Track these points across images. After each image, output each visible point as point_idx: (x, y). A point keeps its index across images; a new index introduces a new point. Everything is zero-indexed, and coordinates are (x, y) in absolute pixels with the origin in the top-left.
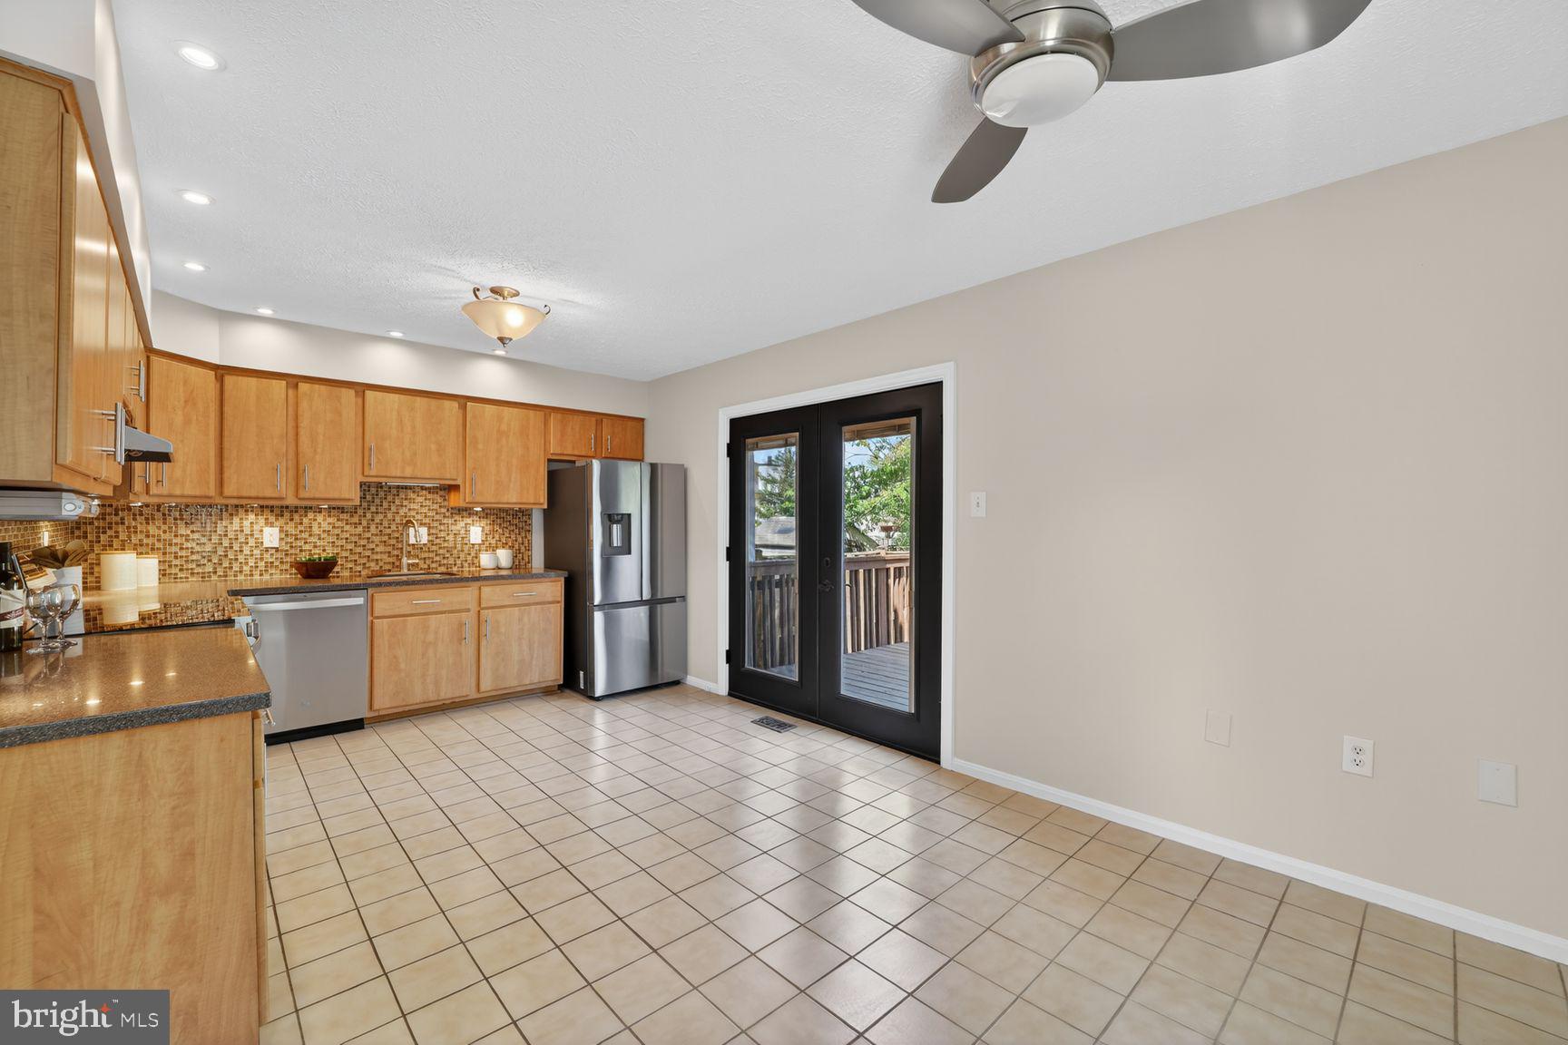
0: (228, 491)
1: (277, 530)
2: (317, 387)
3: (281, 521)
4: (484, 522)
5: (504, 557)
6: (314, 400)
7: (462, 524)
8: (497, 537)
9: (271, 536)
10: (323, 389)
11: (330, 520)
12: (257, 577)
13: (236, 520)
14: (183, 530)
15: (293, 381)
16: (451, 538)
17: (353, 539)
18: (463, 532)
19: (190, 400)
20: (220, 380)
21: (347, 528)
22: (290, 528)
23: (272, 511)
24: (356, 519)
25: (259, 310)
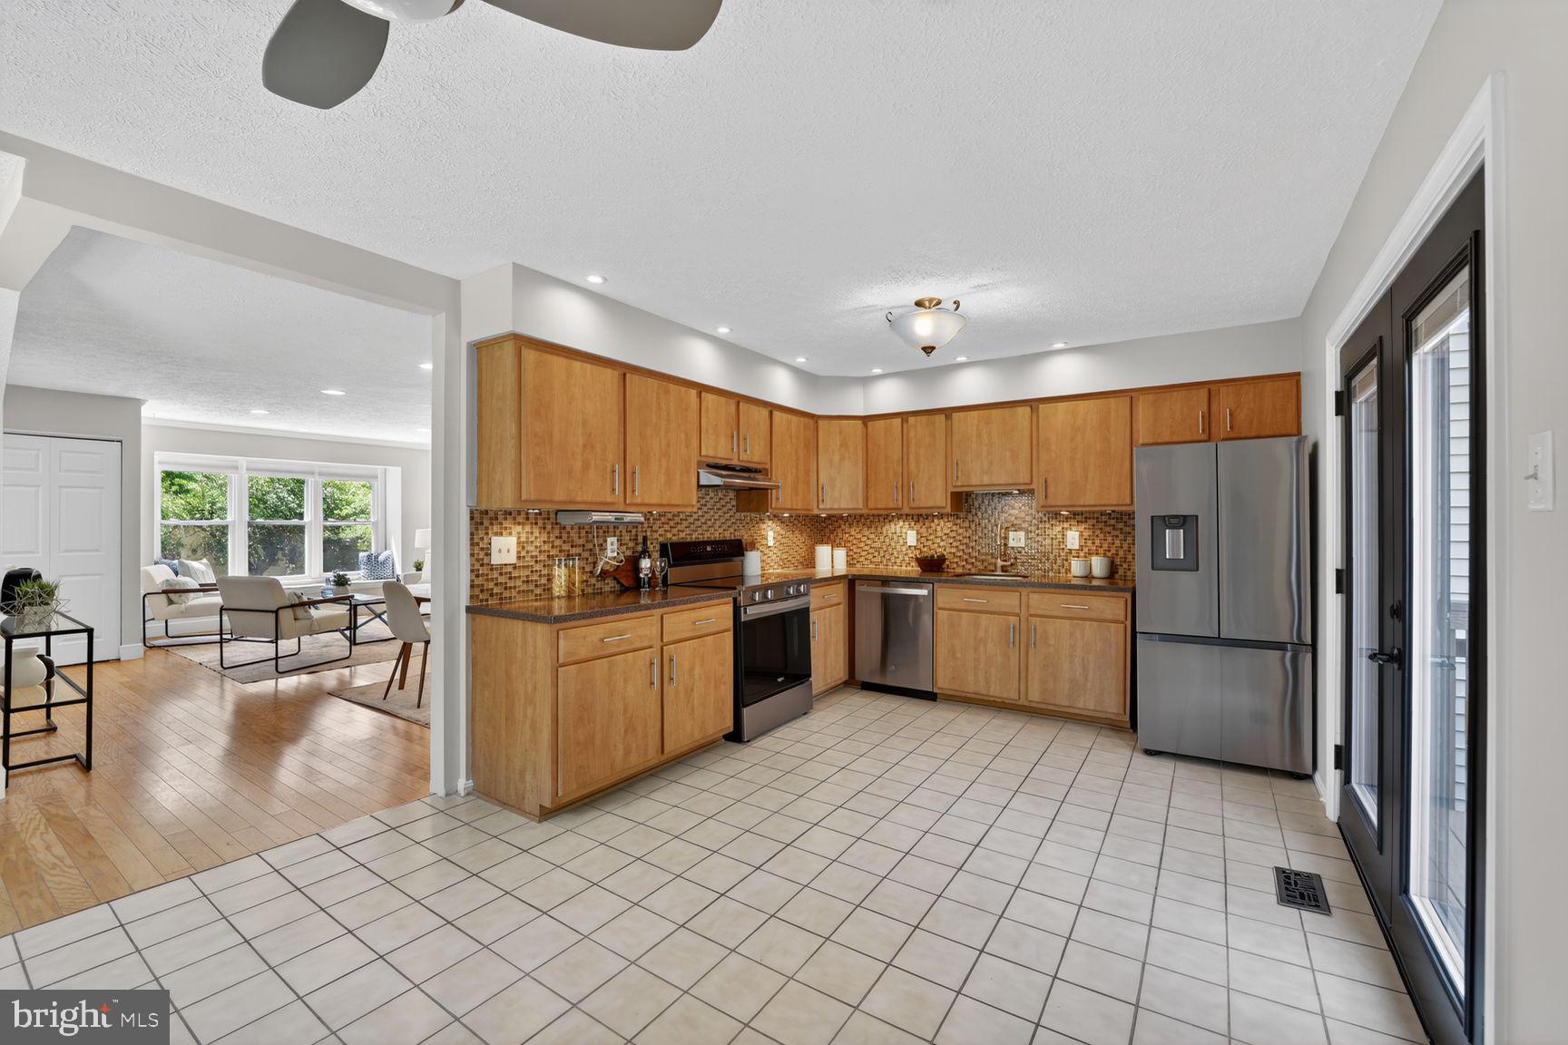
0: (871, 505)
1: (915, 532)
2: (919, 418)
3: (918, 526)
4: (1082, 527)
5: (1098, 565)
6: (918, 427)
7: (1059, 529)
8: (1097, 542)
9: (911, 538)
10: (923, 419)
11: (949, 525)
12: (904, 568)
13: (893, 526)
14: (867, 533)
15: (903, 416)
16: (1048, 541)
17: (965, 541)
18: (1059, 536)
19: (844, 445)
20: (865, 425)
21: (961, 531)
22: (923, 530)
23: (912, 519)
24: (967, 524)
25: (874, 371)
